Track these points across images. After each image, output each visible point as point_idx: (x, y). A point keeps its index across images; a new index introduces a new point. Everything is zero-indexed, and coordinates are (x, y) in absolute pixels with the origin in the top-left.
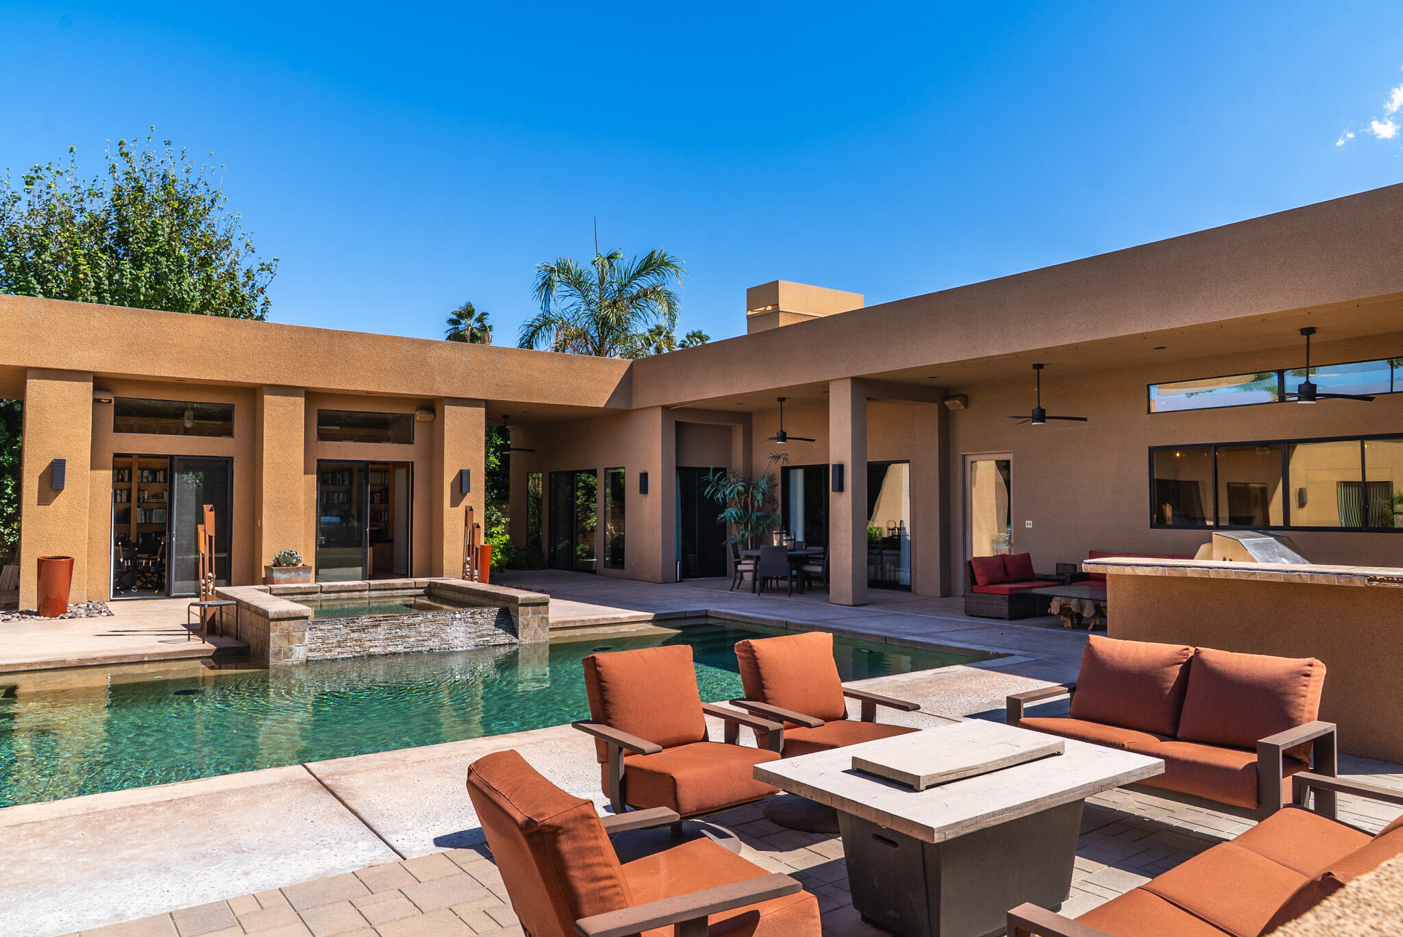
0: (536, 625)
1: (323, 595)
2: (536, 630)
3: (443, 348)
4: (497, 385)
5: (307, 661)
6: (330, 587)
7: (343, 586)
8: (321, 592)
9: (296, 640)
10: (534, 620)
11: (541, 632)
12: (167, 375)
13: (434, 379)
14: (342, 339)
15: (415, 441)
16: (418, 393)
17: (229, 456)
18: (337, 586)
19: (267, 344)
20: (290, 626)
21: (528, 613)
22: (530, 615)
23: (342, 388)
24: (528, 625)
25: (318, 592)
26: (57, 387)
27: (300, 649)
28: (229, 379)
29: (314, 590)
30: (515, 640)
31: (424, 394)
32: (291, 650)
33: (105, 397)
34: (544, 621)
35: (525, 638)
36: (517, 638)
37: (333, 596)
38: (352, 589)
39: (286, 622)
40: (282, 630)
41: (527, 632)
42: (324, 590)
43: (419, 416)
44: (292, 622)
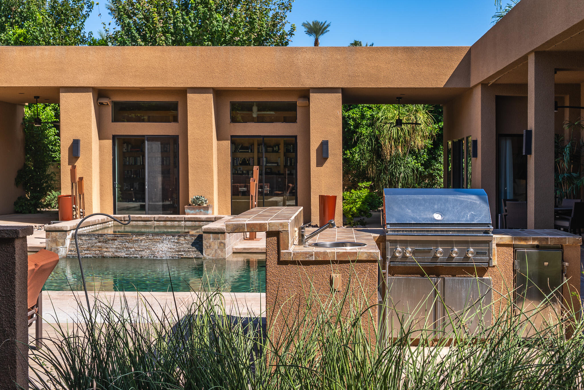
0: (216, 247)
1: (156, 222)
2: (216, 250)
3: (306, 53)
4: (349, 76)
5: (67, 257)
6: (159, 217)
7: (167, 217)
8: (155, 220)
9: (60, 244)
10: (215, 244)
11: (220, 252)
12: (130, 86)
13: (300, 75)
14: (234, 53)
15: (298, 120)
16: (288, 87)
17: (176, 135)
18: (163, 217)
19: (186, 61)
20: (56, 236)
21: (210, 238)
22: (211, 240)
23: (235, 86)
24: (210, 246)
25: (152, 221)
26: (74, 97)
27: (62, 250)
28: (165, 86)
29: (149, 219)
30: (201, 256)
31: (293, 87)
32: (57, 249)
33: (105, 101)
34: (222, 245)
35: (208, 255)
36: (203, 255)
37: (162, 223)
38: (173, 219)
39: (54, 233)
40: (52, 237)
41: (209, 251)
42: (156, 219)
43: (300, 103)
44: (58, 233)
